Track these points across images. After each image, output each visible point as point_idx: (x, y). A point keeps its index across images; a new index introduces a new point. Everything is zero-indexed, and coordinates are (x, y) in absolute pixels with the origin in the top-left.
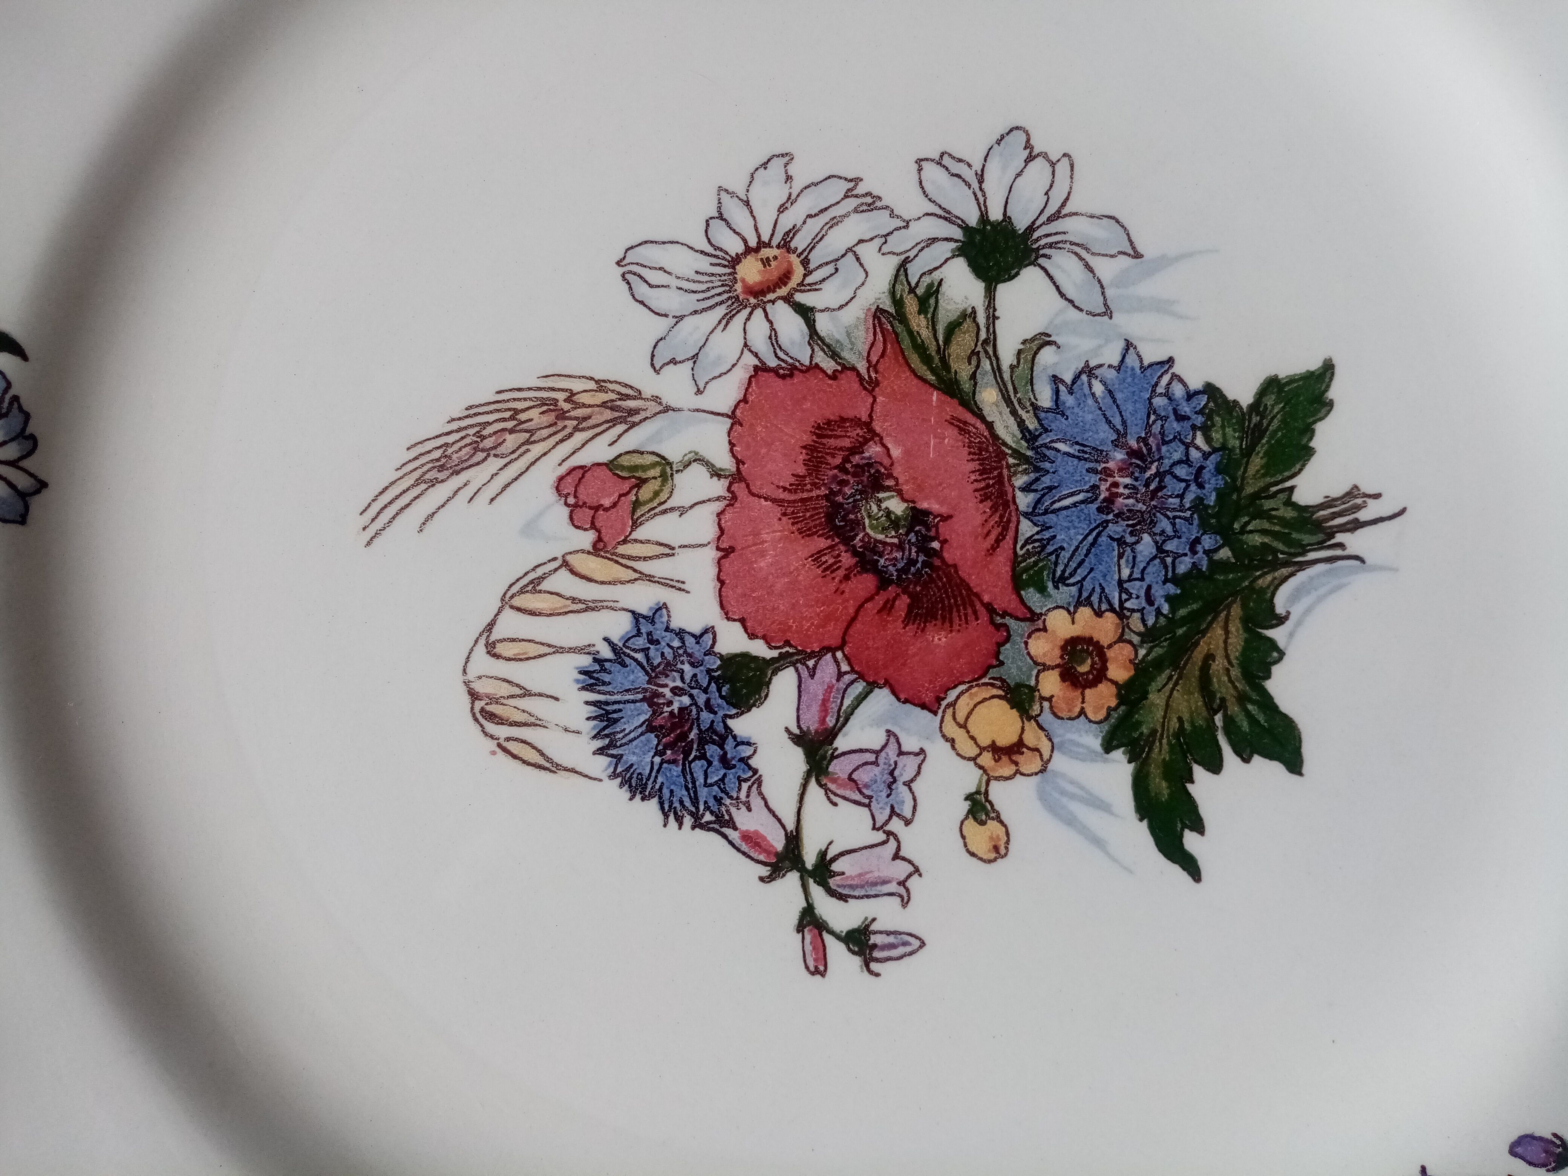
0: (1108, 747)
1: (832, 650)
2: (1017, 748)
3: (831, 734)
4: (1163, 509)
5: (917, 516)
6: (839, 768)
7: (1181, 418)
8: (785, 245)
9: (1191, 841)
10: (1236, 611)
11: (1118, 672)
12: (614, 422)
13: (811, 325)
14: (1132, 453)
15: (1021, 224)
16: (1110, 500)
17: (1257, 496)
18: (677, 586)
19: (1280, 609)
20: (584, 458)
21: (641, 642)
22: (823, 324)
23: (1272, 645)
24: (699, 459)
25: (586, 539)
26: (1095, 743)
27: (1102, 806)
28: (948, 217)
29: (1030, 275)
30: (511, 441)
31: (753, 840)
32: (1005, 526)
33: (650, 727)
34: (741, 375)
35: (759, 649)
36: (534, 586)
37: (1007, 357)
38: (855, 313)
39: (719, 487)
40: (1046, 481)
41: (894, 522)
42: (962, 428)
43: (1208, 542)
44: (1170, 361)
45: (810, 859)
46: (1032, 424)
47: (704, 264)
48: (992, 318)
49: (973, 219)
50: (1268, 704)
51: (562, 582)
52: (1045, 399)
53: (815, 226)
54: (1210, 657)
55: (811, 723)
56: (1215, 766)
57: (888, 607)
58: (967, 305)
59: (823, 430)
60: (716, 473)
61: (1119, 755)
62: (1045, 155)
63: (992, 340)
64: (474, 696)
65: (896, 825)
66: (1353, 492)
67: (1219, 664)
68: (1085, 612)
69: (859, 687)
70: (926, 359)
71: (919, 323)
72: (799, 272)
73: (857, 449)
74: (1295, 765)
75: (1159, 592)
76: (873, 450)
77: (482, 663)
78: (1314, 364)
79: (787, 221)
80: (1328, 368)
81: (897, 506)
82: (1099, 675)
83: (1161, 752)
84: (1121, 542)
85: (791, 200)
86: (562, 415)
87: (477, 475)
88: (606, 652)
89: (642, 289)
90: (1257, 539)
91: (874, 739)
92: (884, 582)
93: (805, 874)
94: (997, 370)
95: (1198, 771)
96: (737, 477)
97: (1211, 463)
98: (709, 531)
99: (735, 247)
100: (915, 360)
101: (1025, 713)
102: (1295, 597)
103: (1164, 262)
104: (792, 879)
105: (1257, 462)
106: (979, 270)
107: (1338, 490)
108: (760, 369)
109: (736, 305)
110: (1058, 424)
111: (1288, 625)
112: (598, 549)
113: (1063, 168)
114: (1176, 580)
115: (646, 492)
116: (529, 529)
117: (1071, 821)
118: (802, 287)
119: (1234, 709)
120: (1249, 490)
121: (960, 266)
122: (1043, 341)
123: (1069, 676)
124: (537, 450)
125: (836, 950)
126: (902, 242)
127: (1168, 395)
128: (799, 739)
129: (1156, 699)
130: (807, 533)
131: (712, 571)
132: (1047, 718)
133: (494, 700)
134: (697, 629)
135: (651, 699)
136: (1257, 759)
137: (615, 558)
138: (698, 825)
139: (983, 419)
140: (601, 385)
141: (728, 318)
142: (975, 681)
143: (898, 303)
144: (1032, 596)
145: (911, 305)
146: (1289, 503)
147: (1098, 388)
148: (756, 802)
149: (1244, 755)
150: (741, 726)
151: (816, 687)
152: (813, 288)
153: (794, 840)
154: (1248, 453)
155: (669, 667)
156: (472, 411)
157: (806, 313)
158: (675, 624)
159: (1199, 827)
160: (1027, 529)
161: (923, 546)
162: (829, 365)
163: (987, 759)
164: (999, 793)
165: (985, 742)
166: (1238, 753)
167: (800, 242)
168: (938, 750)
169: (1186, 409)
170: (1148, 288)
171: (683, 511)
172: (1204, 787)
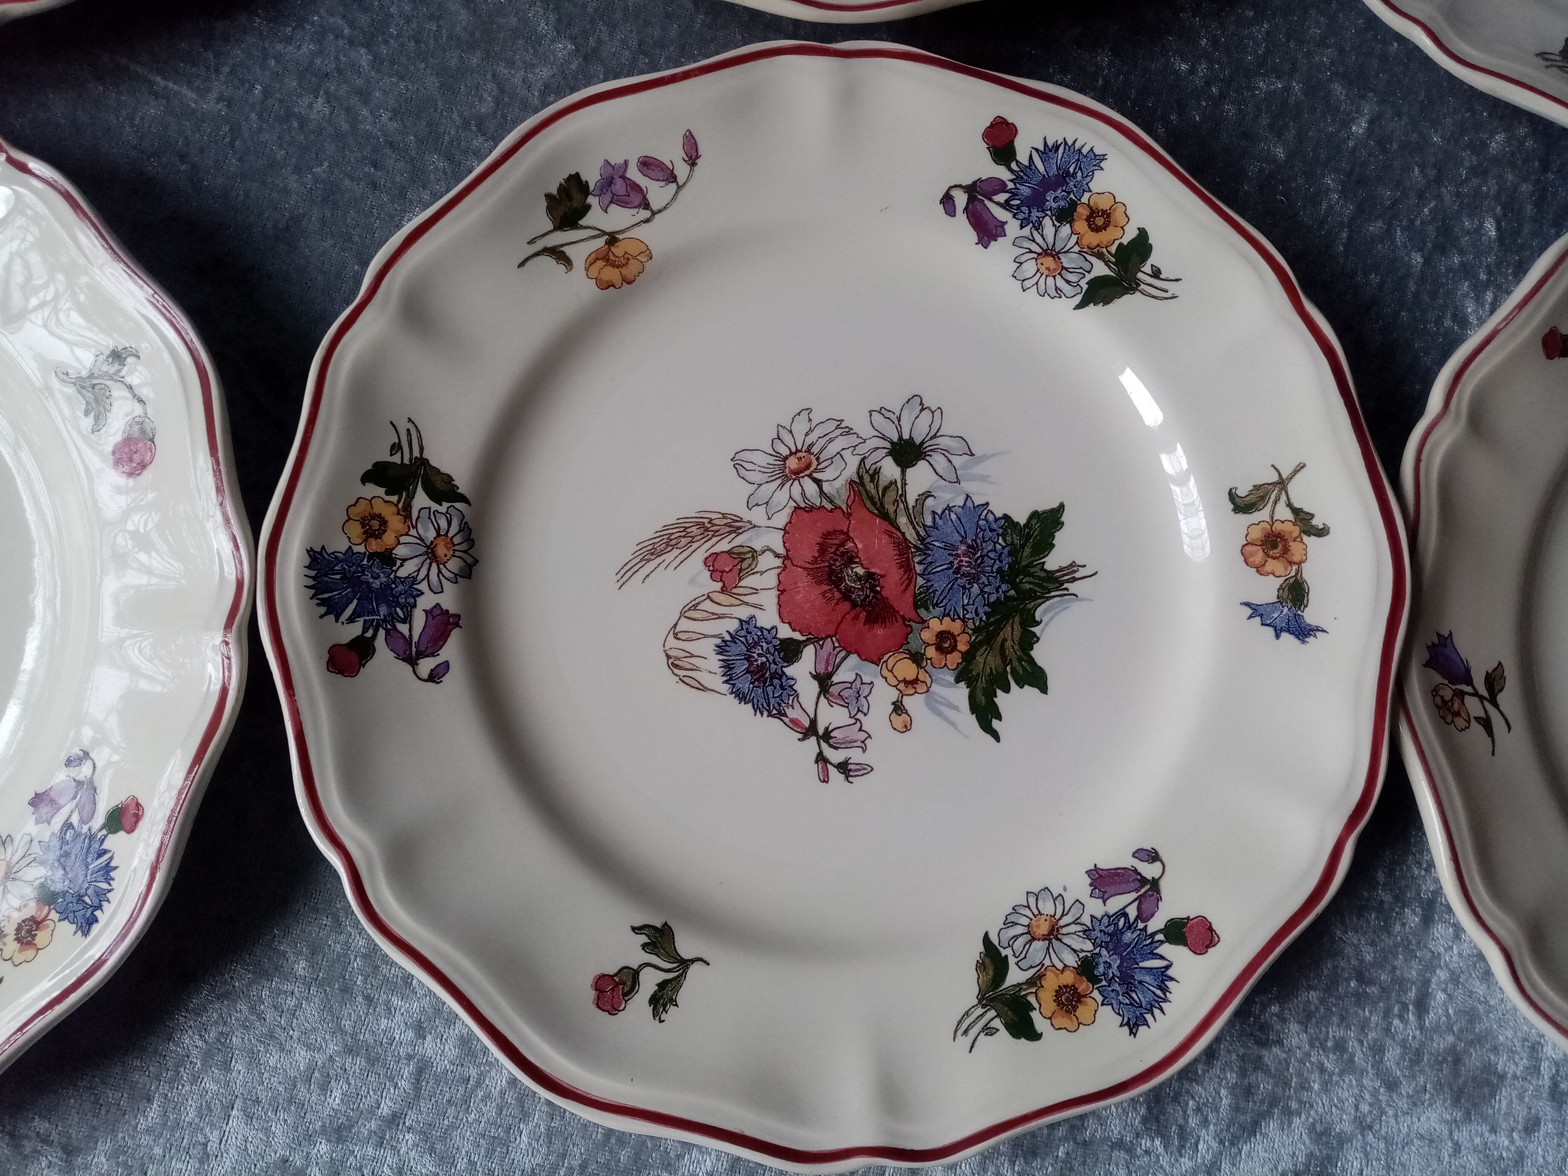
0: (957, 681)
1: (831, 637)
2: (916, 681)
3: (830, 675)
4: (983, 572)
5: (870, 576)
6: (834, 690)
7: (992, 530)
8: (808, 451)
9: (995, 723)
10: (1017, 619)
11: (962, 647)
12: (730, 533)
13: (820, 488)
14: (969, 547)
15: (918, 441)
16: (959, 568)
17: (1027, 566)
18: (759, 607)
19: (1038, 618)
20: (717, 549)
21: (743, 633)
22: (826, 487)
23: (1034, 634)
24: (769, 550)
25: (718, 586)
26: (952, 679)
27: (955, 708)
28: (884, 438)
29: (922, 465)
30: (684, 541)
31: (795, 722)
32: (910, 580)
33: (748, 671)
34: (788, 511)
35: (797, 636)
36: (695, 607)
37: (911, 502)
38: (840, 482)
39: (778, 562)
40: (929, 559)
41: (859, 578)
42: (890, 535)
43: (1004, 587)
44: (987, 504)
45: (821, 731)
46: (922, 533)
47: (771, 460)
48: (904, 484)
49: (895, 439)
50: (1032, 661)
51: (707, 605)
52: (929, 521)
53: (822, 442)
54: (1005, 640)
55: (821, 670)
56: (1007, 690)
57: (856, 617)
58: (892, 479)
59: (827, 535)
60: (777, 556)
61: (962, 684)
62: (929, 408)
63: (904, 495)
64: (668, 657)
65: (860, 716)
66: (1073, 565)
67: (1009, 643)
68: (947, 620)
69: (843, 653)
70: (874, 503)
71: (870, 487)
72: (815, 463)
73: (842, 544)
74: (1044, 689)
75: (981, 611)
76: (849, 545)
77: (672, 642)
78: (1055, 505)
79: (809, 440)
80: (1062, 507)
81: (860, 571)
82: (954, 648)
83: (982, 684)
84: (964, 587)
85: (811, 430)
86: (707, 530)
87: (669, 557)
88: (728, 638)
89: (743, 472)
90: (1028, 586)
91: (850, 677)
92: (854, 605)
93: (819, 738)
94: (907, 508)
95: (999, 692)
96: (787, 558)
97: (1006, 551)
98: (774, 582)
99: (786, 452)
100: (868, 504)
101: (919, 666)
102: (1045, 612)
103: (985, 457)
104: (813, 739)
105: (1027, 550)
106: (898, 462)
107: (1065, 564)
108: (797, 508)
109: (786, 479)
110: (935, 533)
111: (1042, 626)
112: (724, 590)
113: (937, 414)
114: (989, 605)
115: (745, 565)
116: (692, 581)
117: (940, 714)
118: (816, 470)
119: (1016, 664)
120: (1024, 563)
121: (889, 460)
122: (927, 495)
123: (939, 648)
124: (695, 545)
125: (833, 771)
126: (863, 449)
127: (985, 519)
128: (816, 677)
129: (980, 659)
130: (819, 583)
131: (775, 600)
132: (929, 667)
133: (679, 659)
134: (769, 627)
135: (748, 658)
136: (1026, 687)
137: (731, 594)
138: (770, 715)
139: (899, 529)
140: (724, 516)
141: (782, 485)
142: (896, 651)
143: (861, 477)
144: (922, 612)
145: (867, 478)
146: (1043, 569)
147: (953, 517)
148: (796, 705)
149: (1021, 684)
150: (789, 671)
151: (824, 653)
152: (821, 471)
153: (814, 722)
154: (1023, 546)
155: (756, 644)
156: (666, 527)
157: (818, 482)
158: (758, 625)
159: (999, 717)
160: (920, 581)
161: (872, 588)
162: (829, 506)
163: (902, 686)
164: (907, 702)
165: (900, 679)
166: (1017, 683)
167: (815, 449)
168: (879, 683)
169: (995, 526)
170: (977, 470)
171: (762, 573)
172: (1001, 699)
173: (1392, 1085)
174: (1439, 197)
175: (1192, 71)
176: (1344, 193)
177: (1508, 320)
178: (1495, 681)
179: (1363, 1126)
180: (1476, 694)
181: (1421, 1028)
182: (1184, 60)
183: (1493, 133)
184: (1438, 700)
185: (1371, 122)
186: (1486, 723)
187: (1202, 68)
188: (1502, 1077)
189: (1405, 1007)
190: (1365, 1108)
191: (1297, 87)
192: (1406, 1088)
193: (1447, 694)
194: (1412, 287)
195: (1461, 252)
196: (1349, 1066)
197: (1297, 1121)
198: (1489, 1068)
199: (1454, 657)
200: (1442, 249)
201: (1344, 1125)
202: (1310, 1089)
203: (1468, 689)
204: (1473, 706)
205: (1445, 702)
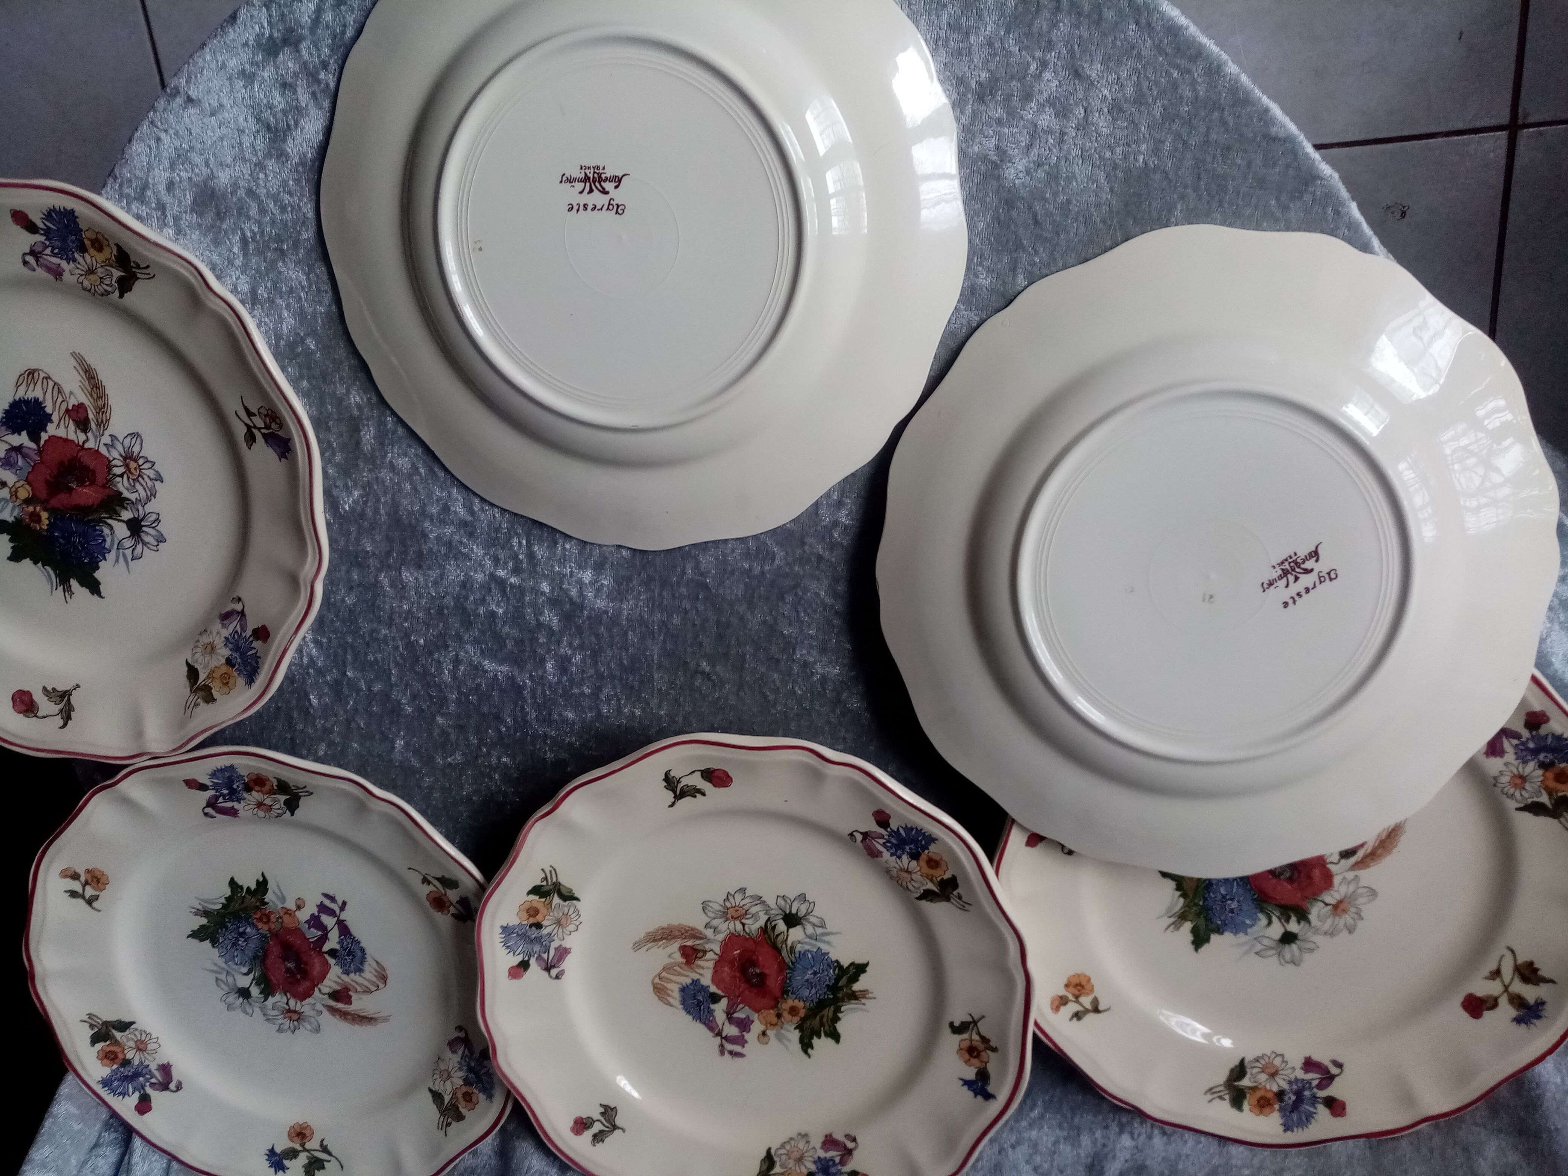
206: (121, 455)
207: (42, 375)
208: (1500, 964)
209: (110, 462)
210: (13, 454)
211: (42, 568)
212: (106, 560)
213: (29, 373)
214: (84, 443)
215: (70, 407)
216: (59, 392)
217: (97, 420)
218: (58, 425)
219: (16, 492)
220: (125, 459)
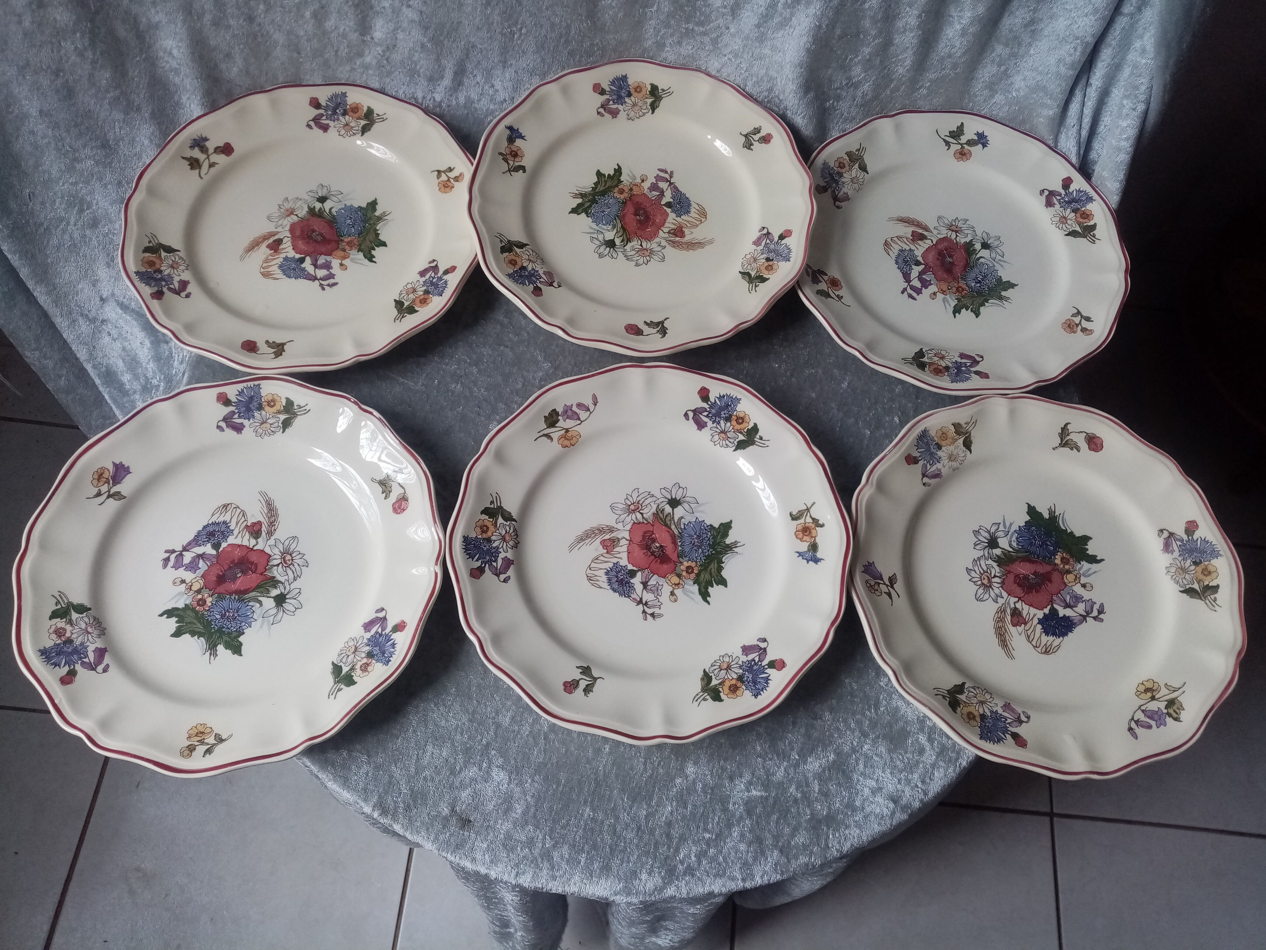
0: (694, 584)
1: (647, 568)
2: (679, 584)
3: (647, 582)
4: (703, 545)
5: (661, 546)
6: (649, 587)
7: (706, 530)
8: (638, 503)
9: (708, 599)
10: (716, 561)
11: (696, 571)
12: (610, 532)
14: (698, 536)
15: (678, 499)
16: (694, 544)
17: (719, 543)
18: (621, 558)
19: (723, 561)
20: (604, 538)
21: (615, 568)
22: (644, 515)
23: (722, 567)
24: (624, 538)
25: (605, 551)
26: (692, 583)
27: (694, 593)
28: (666, 498)
29: (680, 507)
30: (593, 535)
31: (634, 599)
32: (676, 548)
33: (617, 581)
34: (631, 524)
35: (635, 569)
36: (597, 559)
37: (676, 521)
38: (650, 513)
39: (628, 542)
40: (683, 541)
41: (657, 547)
42: (669, 532)
43: (711, 550)
44: (704, 521)
45: (644, 602)
46: (680, 531)
47: (624, 506)
48: (673, 514)
49: (670, 498)
50: (721, 577)
51: (602, 558)
52: (683, 527)
53: (643, 500)
54: (711, 569)
55: (644, 580)
56: (712, 586)
57: (656, 561)
58: (669, 512)
59: (645, 533)
60: (627, 540)
61: (696, 585)
62: (682, 487)
63: (673, 518)
64: (588, 576)
65: (658, 597)
66: (736, 542)
67: (713, 570)
68: (690, 562)
69: (652, 575)
70: (662, 521)
71: (661, 515)
72: (640, 507)
73: (651, 535)
74: (726, 586)
75: (702, 558)
76: (654, 536)
77: (589, 571)
78: (729, 521)
79: (638, 499)
80: (731, 521)
81: (658, 545)
82: (692, 572)
83: (703, 584)
84: (696, 550)
85: (639, 496)
86: (601, 531)
87: (587, 541)
88: (609, 569)
89: (614, 511)
90: (719, 550)
91: (655, 583)
92: (656, 557)
93: (643, 605)
94: (674, 523)
95: (709, 587)
96: (631, 540)
97: (711, 538)
98: (626, 550)
99: (630, 503)
100: (660, 521)
101: (680, 579)
102: (726, 559)
103: (702, 504)
104: (641, 605)
105: (719, 537)
106: (671, 506)
107: (733, 541)
108: (634, 523)
109: (630, 513)
110: (685, 531)
111: (725, 563)
112: (607, 553)
113: (685, 489)
114: (705, 556)
115: (615, 543)
116: (596, 550)
117: (688, 596)
118: (641, 510)
119: (715, 577)
120: (718, 541)
121: (668, 505)
122: (682, 518)
123: (687, 572)
124: (597, 537)
125: (648, 616)
126: (658, 502)
127: (704, 526)
128: (642, 583)
129: (702, 576)
130: (643, 549)
131: (626, 556)
132: (684, 579)
133: (591, 577)
134: (624, 565)
135: (617, 577)
136: (719, 585)
137: (610, 554)
138: (625, 597)
139: (671, 530)
140: (607, 526)
141: (629, 515)
142: (671, 573)
143: (657, 512)
144: (680, 559)
145: (660, 512)
146: (725, 544)
147: (692, 525)
148: (635, 593)
150: (632, 581)
151: (645, 575)
152: (643, 510)
153: (641, 599)
154: (717, 536)
155: (619, 572)
156: (586, 531)
157: (642, 514)
158: (621, 564)
159: (710, 596)
160: (680, 548)
161: (662, 551)
162: (646, 522)
163: (673, 586)
164: (676, 591)
165: (673, 583)
166: (716, 584)
167: (641, 502)
168: (665, 585)
169: (707, 528)
170: (700, 509)
171: (621, 546)
172: (710, 589)
173: (865, 735)
174: (877, 409)
175: (780, 367)
176: (838, 410)
177: (890, 451)
178: (892, 580)
179: (854, 750)
180: (885, 584)
181: (877, 714)
182: (776, 363)
183: (896, 386)
184: (868, 585)
185: (848, 383)
186: (889, 595)
187: (783, 366)
188: (909, 733)
189: (870, 707)
190: (855, 744)
191: (820, 371)
192: (872, 736)
193: (873, 583)
194: (866, 442)
195: (885, 429)
196: (849, 728)
197: (829, 749)
198: (903, 729)
199: (875, 570)
200: (877, 428)
201: (846, 749)
202: (833, 737)
203: (882, 582)
204: (883, 588)
205: (871, 586)
206: (992, 589)
207: (1039, 650)
208: (208, 170)
209: (1002, 587)
210: (1072, 604)
211: (1068, 529)
212: (1019, 526)
213: (1048, 652)
214: (1018, 601)
215: (1023, 625)
216: (1029, 637)
217: (1005, 614)
218: (1034, 615)
219: (1075, 580)
220: (990, 586)
